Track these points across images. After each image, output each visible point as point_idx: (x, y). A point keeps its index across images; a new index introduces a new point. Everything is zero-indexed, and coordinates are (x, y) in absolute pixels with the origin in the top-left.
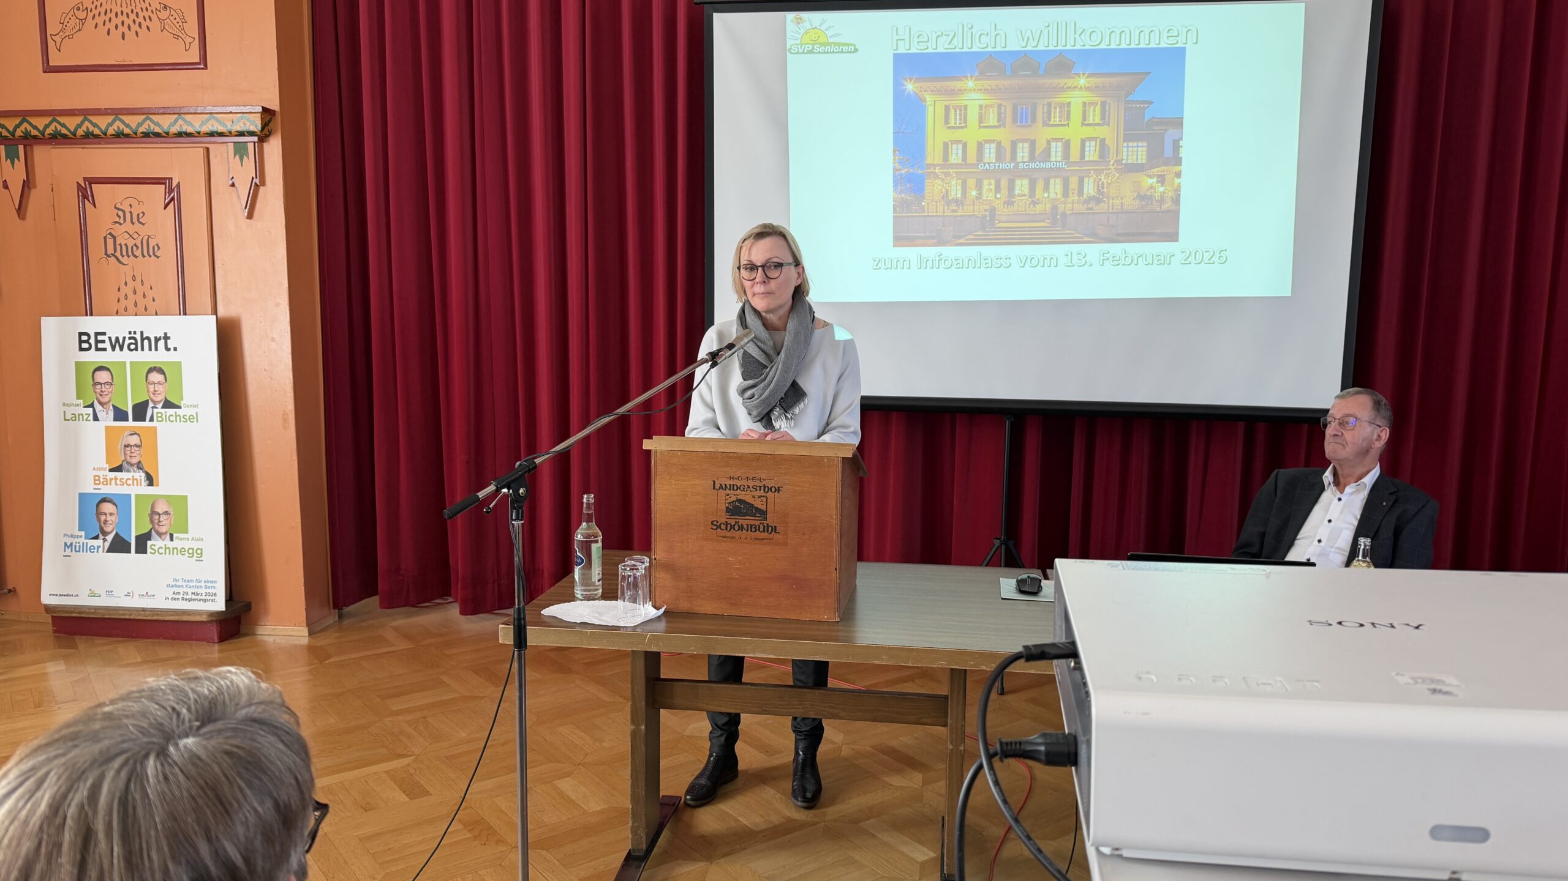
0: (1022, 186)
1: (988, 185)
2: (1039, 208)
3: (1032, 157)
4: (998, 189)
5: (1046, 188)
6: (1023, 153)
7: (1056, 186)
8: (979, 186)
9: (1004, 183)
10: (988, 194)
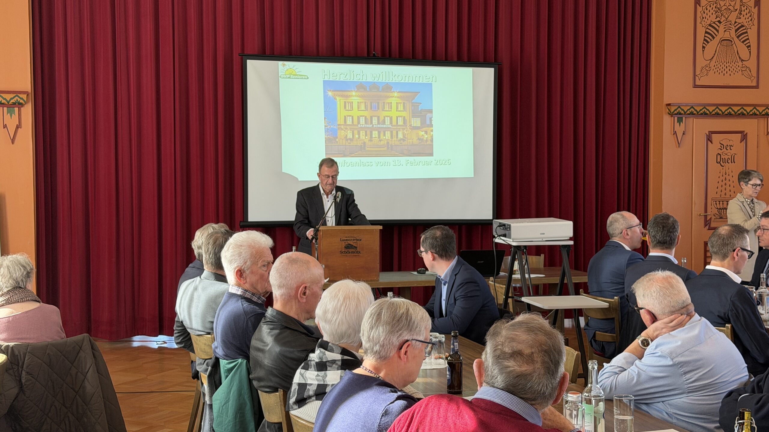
0: (375, 134)
1: (362, 133)
2: (382, 143)
3: (379, 123)
4: (366, 135)
5: (384, 135)
6: (375, 120)
7: (388, 134)
8: (359, 134)
9: (368, 132)
10: (362, 137)
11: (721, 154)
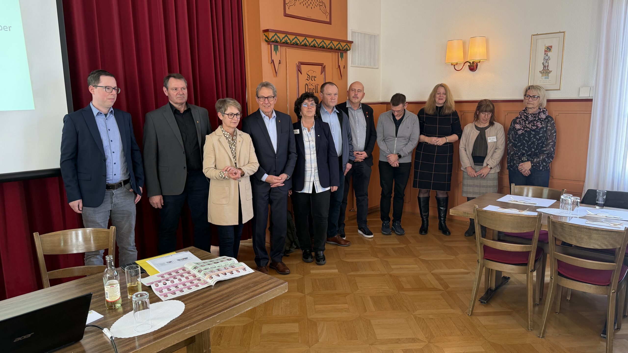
11: (308, 84)
